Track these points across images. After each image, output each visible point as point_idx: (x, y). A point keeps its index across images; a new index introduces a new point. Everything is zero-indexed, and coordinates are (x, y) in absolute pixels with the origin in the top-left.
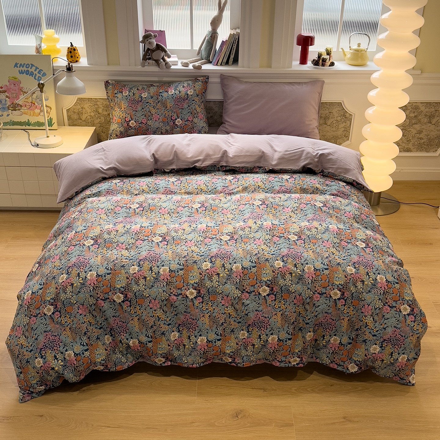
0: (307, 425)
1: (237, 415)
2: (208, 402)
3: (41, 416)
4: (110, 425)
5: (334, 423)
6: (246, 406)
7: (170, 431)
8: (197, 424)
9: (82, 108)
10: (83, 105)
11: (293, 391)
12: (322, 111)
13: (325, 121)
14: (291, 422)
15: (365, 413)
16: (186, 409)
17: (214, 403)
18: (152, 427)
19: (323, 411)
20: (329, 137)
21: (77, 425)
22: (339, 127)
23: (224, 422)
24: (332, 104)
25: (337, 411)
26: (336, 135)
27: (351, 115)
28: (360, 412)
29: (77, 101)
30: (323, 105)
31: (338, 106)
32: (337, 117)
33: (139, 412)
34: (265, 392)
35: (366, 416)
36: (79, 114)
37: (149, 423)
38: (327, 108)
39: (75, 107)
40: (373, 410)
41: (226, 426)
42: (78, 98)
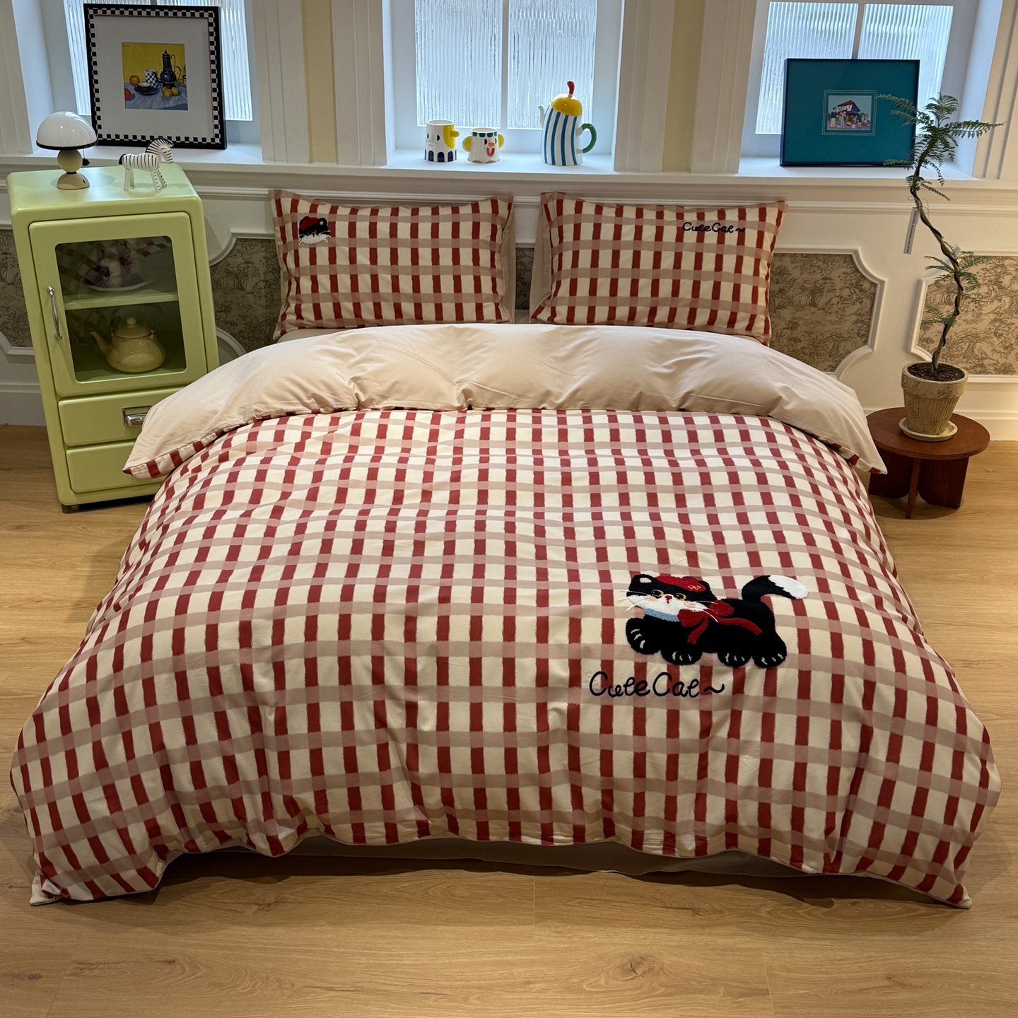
0: (801, 992)
1: (632, 966)
2: (563, 937)
3: (171, 962)
4: (334, 986)
5: (865, 989)
6: (654, 947)
7: (477, 1002)
8: (538, 986)
9: (245, 263)
10: (248, 256)
11: (764, 915)
12: (806, 276)
13: (813, 298)
14: (762, 986)
15: (937, 967)
16: (510, 952)
17: (576, 939)
18: (433, 991)
19: (837, 963)
20: (820, 337)
21: (256, 984)
22: (846, 314)
23: (602, 982)
24: (829, 258)
25: (872, 961)
26: (837, 331)
27: (875, 285)
28: (926, 964)
29: (235, 246)
30: (809, 259)
31: (845, 262)
32: (841, 289)
33: (399, 956)
34: (697, 917)
35: (939, 975)
36: (239, 276)
37: (427, 981)
38: (819, 267)
39: (230, 260)
40: (957, 961)
41: (609, 991)
42: (238, 239)
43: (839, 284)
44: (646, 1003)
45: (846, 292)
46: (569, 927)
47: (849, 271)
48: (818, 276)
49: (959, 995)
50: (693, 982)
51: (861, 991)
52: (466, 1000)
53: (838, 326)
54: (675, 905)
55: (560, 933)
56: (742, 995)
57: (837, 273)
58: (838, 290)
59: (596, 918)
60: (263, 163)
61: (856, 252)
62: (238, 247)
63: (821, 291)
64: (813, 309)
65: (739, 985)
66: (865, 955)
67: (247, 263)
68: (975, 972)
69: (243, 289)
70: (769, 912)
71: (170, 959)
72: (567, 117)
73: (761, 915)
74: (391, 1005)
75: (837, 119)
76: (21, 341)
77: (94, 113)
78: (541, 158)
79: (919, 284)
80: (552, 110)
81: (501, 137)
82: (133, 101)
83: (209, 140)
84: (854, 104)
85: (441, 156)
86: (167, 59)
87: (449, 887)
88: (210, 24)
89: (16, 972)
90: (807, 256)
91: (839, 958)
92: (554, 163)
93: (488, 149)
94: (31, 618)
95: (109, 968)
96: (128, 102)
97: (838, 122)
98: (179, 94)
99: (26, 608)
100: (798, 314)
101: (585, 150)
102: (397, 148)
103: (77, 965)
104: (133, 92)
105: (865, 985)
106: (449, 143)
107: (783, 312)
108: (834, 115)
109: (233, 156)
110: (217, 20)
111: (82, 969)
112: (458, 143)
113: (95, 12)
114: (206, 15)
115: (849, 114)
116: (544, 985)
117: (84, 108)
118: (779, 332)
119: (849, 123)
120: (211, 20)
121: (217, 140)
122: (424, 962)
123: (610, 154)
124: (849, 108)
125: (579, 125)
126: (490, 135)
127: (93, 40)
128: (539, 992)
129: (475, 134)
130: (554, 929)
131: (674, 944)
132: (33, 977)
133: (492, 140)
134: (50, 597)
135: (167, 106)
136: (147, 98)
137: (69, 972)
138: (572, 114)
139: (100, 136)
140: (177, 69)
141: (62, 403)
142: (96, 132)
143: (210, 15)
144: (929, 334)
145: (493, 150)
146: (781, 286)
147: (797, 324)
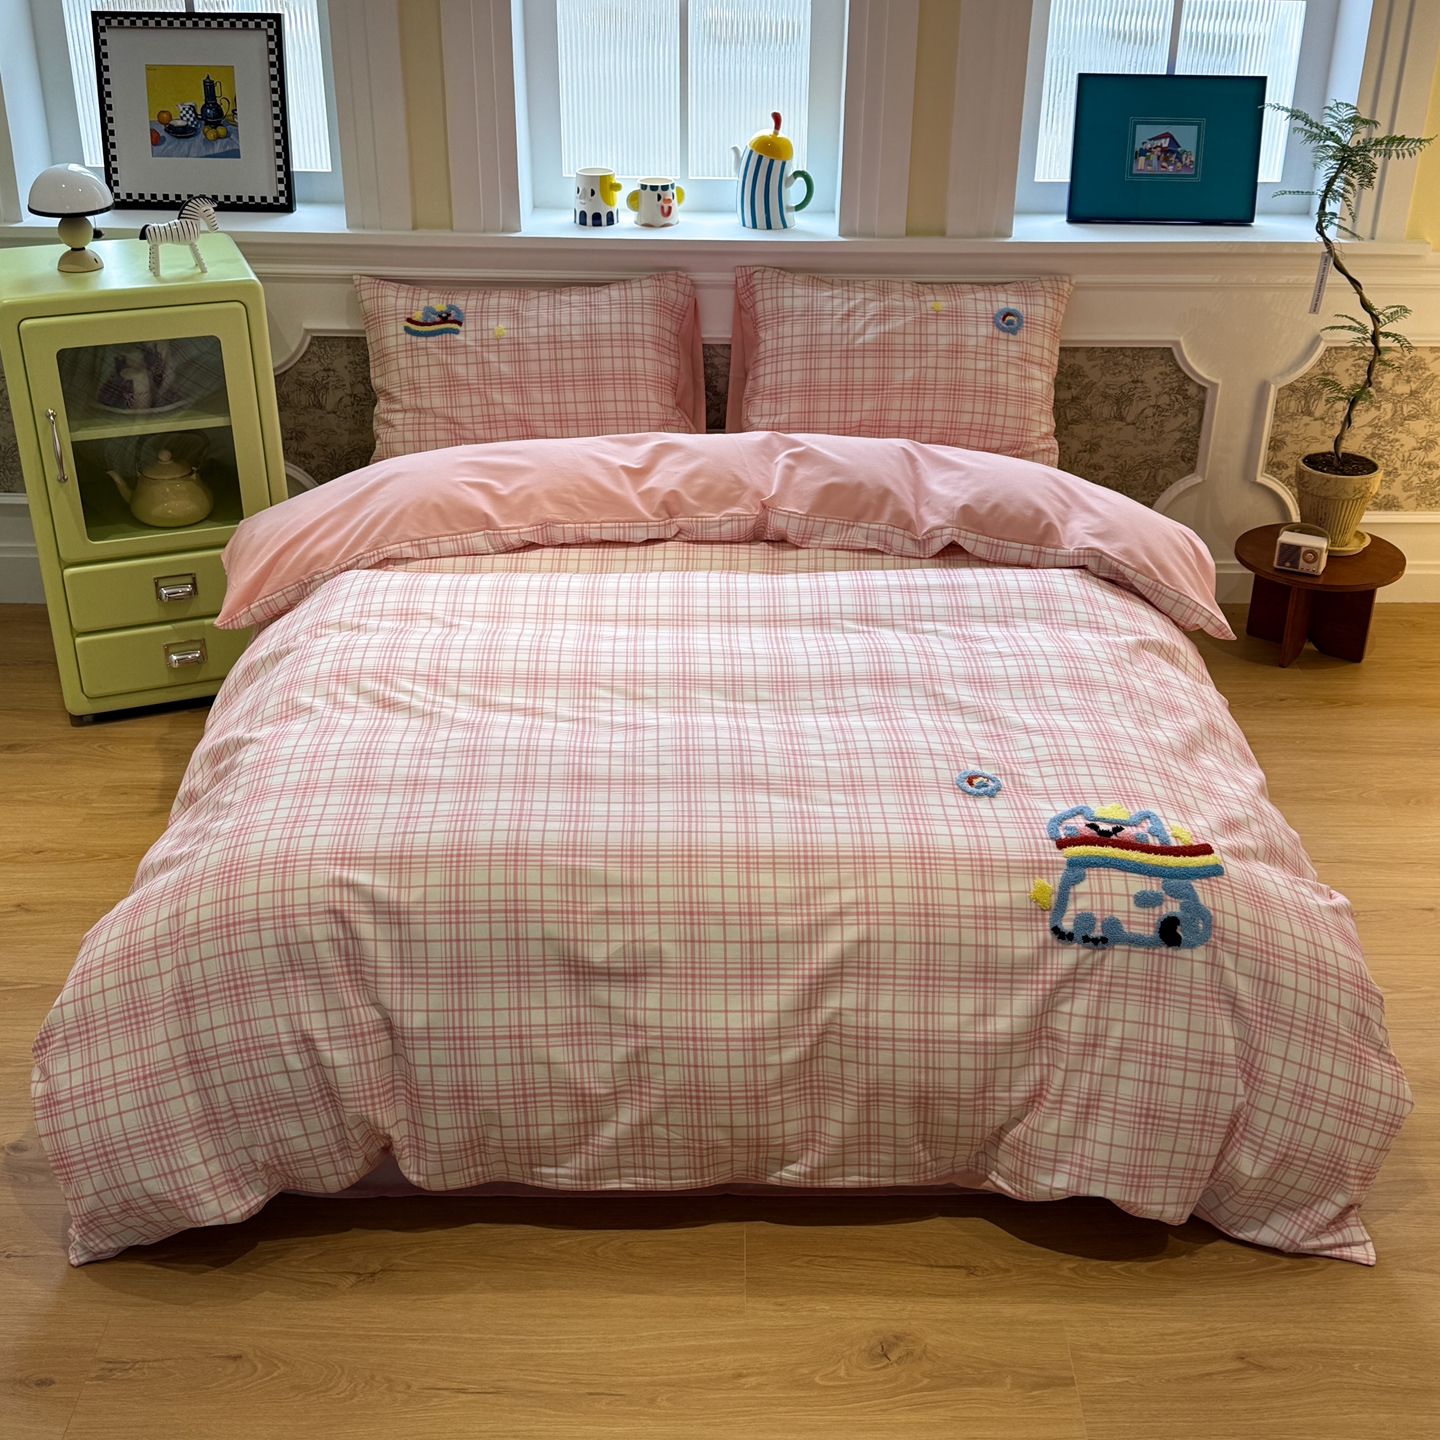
0: (1119, 1380)
1: (884, 1350)
2: (785, 1311)
3: (237, 1358)
4: (466, 1386)
5: (1209, 1374)
6: (914, 1323)
7: (665, 1403)
8: (753, 1380)
9: (324, 370)
10: (328, 361)
11: (1066, 1273)
12: (1108, 378)
13: (1119, 408)
14: (1065, 1373)
15: (1307, 1342)
16: (713, 1333)
17: (804, 1313)
18: (607, 1392)
19: (1169, 1338)
20: (1129, 462)
21: (356, 1386)
22: (1166, 430)
23: (842, 1373)
24: (1141, 353)
25: (1216, 1335)
26: (1154, 454)
27: (1203, 389)
28: (1292, 1337)
29: (309, 347)
30: (1112, 356)
31: (1162, 359)
32: (1157, 396)
33: (558, 1342)
34: (974, 1278)
35: (1311, 1352)
36: (316, 389)
37: (596, 1377)
38: (1126, 365)
39: (302, 366)
40: (1334, 1333)
41: (852, 1385)
42: (313, 338)
43: (1155, 389)
44: (904, 1400)
45: (1164, 400)
46: (793, 1298)
47: (1168, 370)
48: (1127, 378)
49: (1337, 1379)
50: (969, 1371)
51: (1202, 1376)
52: (652, 1401)
53: (1154, 447)
54: (941, 1262)
55: (781, 1305)
56: (1037, 1386)
57: (1152, 374)
58: (1153, 398)
59: (833, 1283)
60: (348, 231)
61: (1177, 343)
62: (315, 348)
63: (1130, 400)
64: (1120, 424)
65: (1033, 1372)
66: (1207, 1326)
67: (329, 370)
68: (1359, 1347)
69: (321, 407)
70: (1073, 1270)
71: (235, 1353)
72: (772, 162)
73: (1061, 1273)
74: (548, 1411)
75: (1148, 158)
76: (9, 484)
77: (107, 164)
78: (736, 219)
79: (1263, 388)
80: (751, 152)
81: (680, 191)
82: (162, 147)
83: (270, 200)
84: (1172, 138)
85: (597, 218)
86: (209, 88)
87: (626, 1244)
88: (270, 38)
89: (18, 1375)
90: (1109, 350)
91: (1170, 1331)
92: (755, 226)
93: (662, 208)
94: (28, 876)
95: (149, 1368)
96: (155, 148)
97: (1148, 162)
98: (227, 135)
99: (22, 862)
100: (1100, 431)
101: (798, 208)
102: (535, 207)
103: (104, 1365)
104: (162, 133)
105: (1209, 1369)
106: (607, 200)
107: (1076, 429)
108: (1143, 152)
109: (306, 220)
110: (279, 31)
111: (111, 1370)
112: (620, 200)
113: (108, 22)
114: (264, 25)
115: (1164, 150)
116: (762, 1379)
117: (94, 156)
118: (1073, 457)
119: (1164, 164)
120: (271, 32)
121: (282, 200)
122: (594, 1350)
123: (834, 212)
124: (1165, 143)
125: (790, 172)
126: (665, 188)
127: (105, 62)
128: (754, 1388)
129: (644, 187)
130: (774, 1300)
131: (941, 1317)
132: (41, 1383)
133: (668, 194)
134: (55, 846)
135: (211, 153)
136: (182, 141)
137: (93, 1375)
138: (779, 157)
139: (117, 195)
140: (224, 101)
141: (69, 571)
142: (112, 190)
143: (270, 25)
144: (1280, 457)
145: (670, 208)
146: (1074, 392)
147: (1098, 445)
